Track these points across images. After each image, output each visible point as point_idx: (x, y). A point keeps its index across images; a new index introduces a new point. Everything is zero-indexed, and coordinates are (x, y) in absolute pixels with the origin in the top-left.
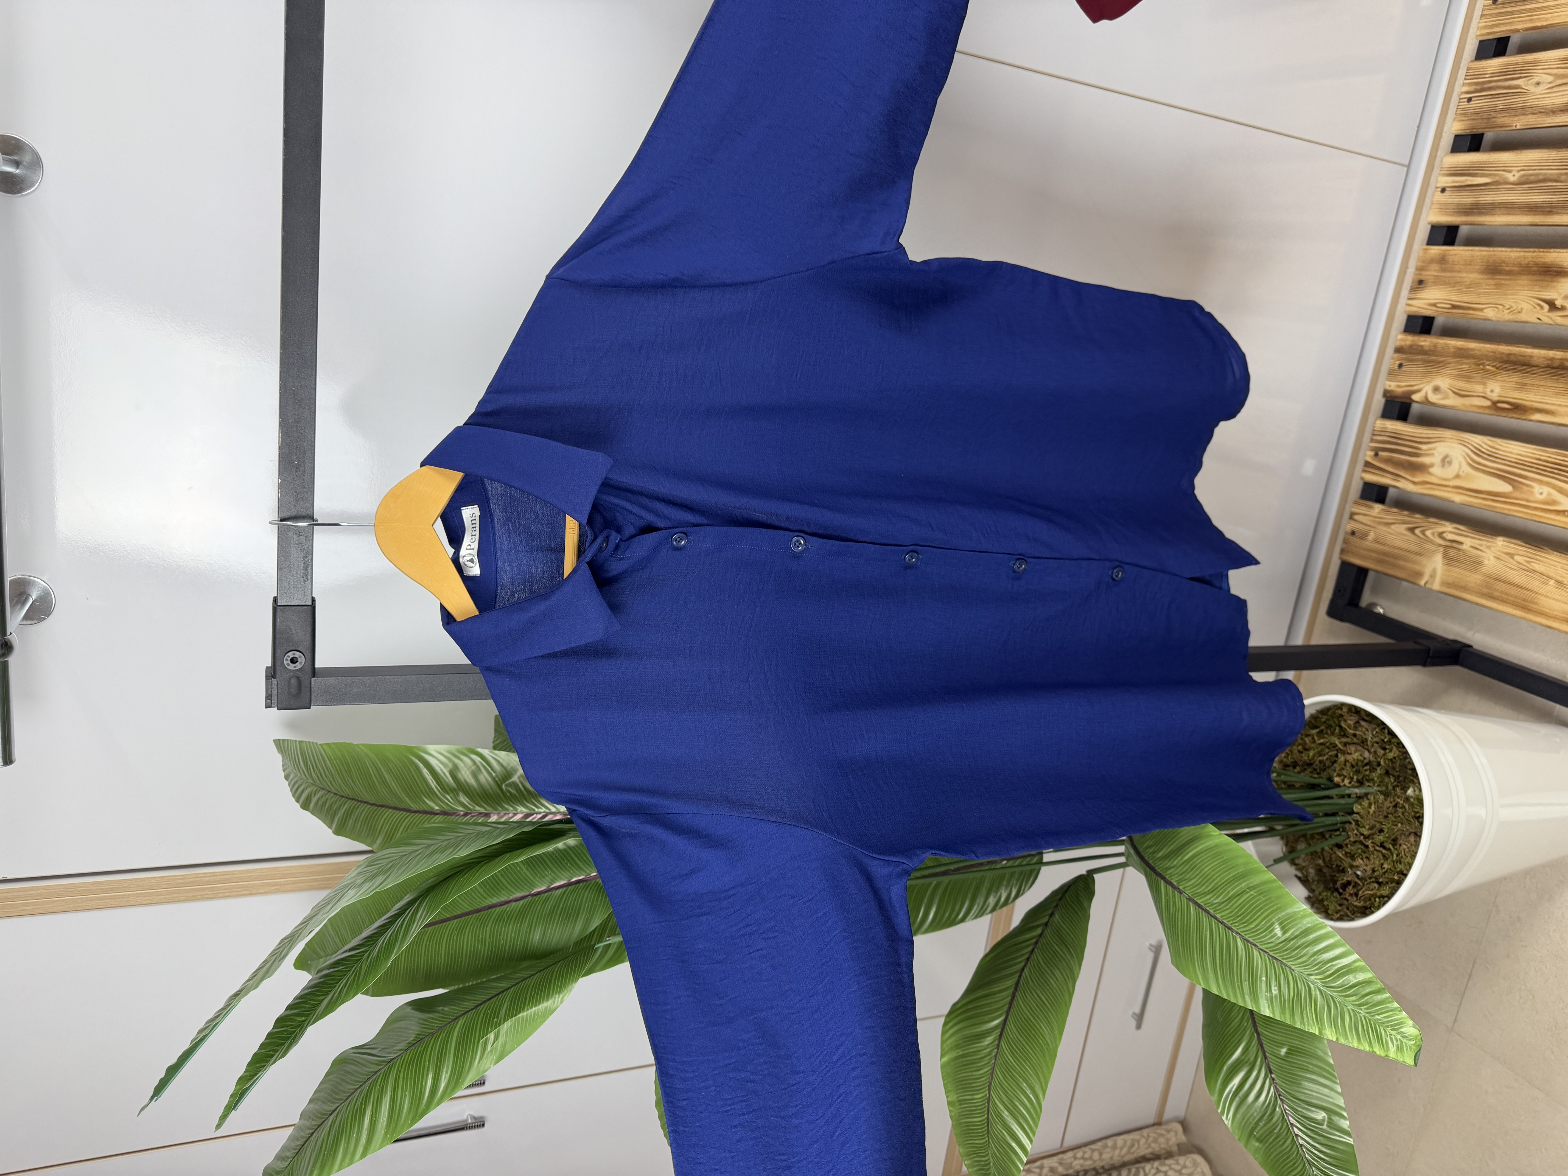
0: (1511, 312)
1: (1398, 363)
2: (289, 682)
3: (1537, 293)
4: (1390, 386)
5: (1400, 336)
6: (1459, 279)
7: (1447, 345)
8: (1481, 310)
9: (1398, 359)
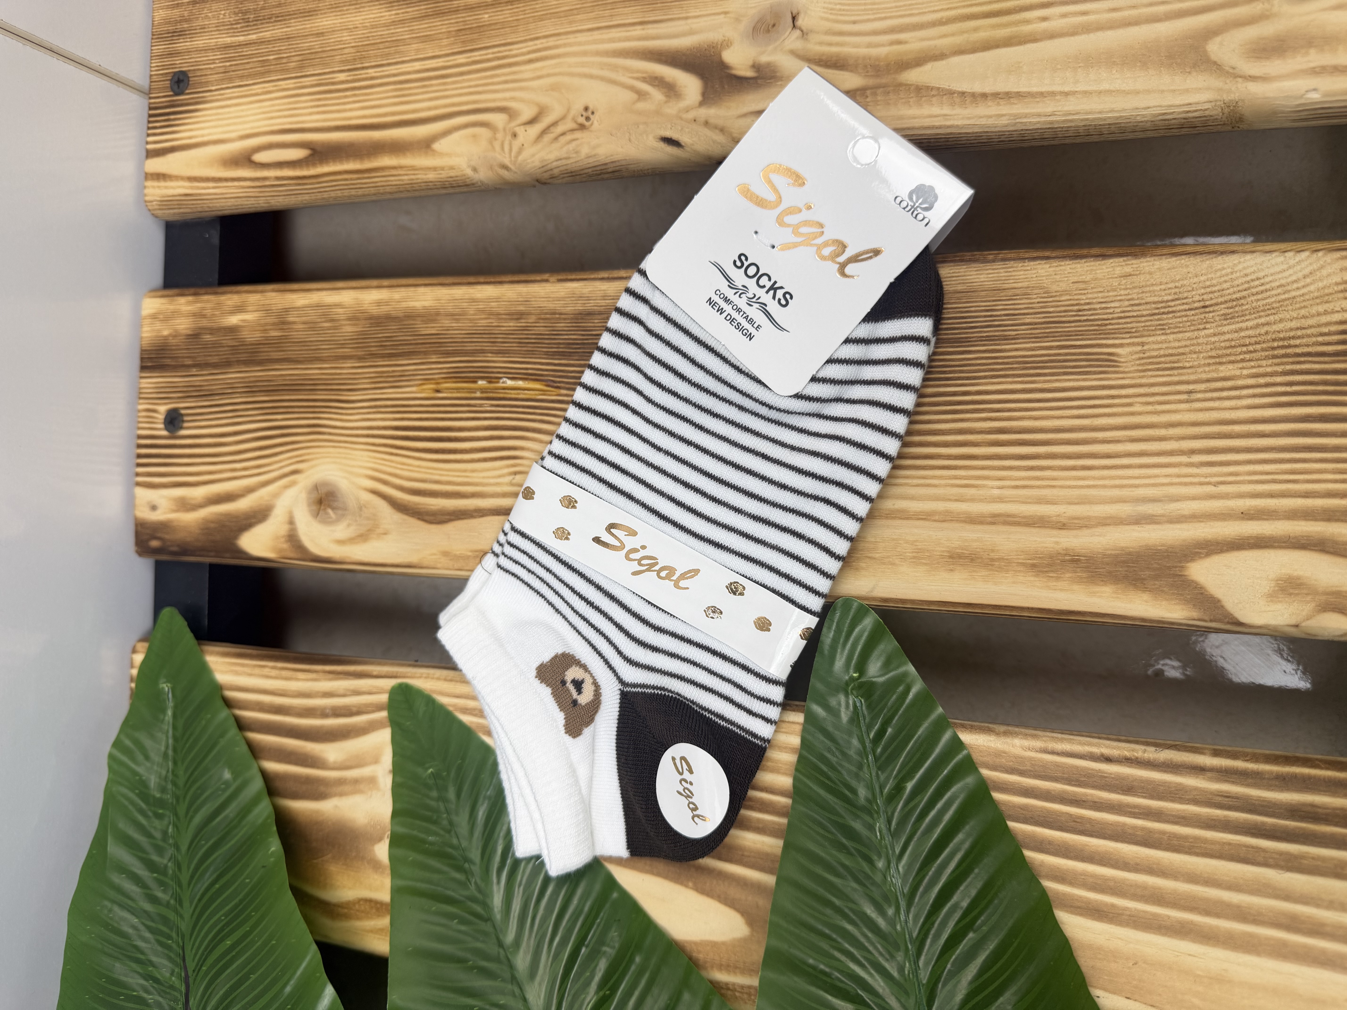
0: (544, 132)
1: (163, 409)
3: (638, 31)
4: (154, 508)
5: (151, 305)
6: (315, 43)
7: (325, 311)
8: (426, 145)
9: (162, 395)
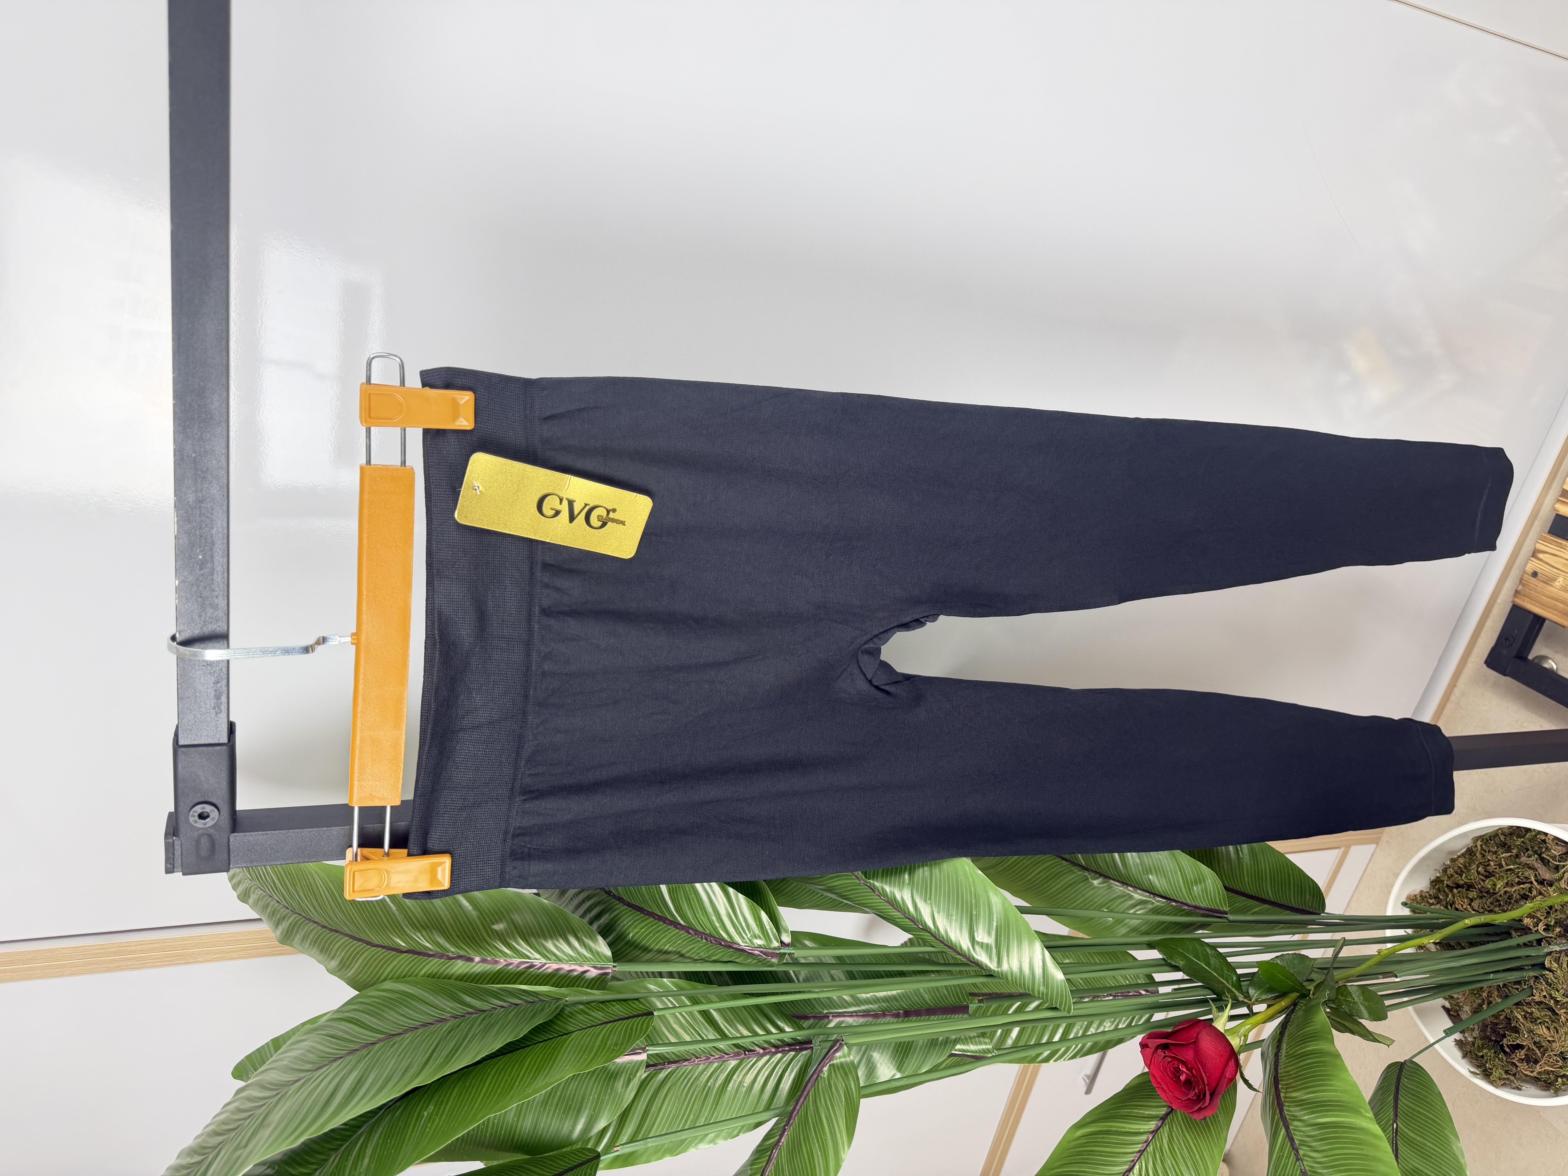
2: (198, 841)
